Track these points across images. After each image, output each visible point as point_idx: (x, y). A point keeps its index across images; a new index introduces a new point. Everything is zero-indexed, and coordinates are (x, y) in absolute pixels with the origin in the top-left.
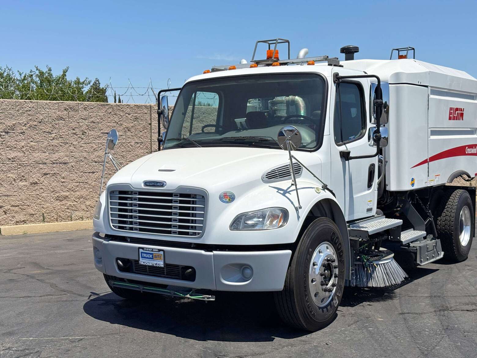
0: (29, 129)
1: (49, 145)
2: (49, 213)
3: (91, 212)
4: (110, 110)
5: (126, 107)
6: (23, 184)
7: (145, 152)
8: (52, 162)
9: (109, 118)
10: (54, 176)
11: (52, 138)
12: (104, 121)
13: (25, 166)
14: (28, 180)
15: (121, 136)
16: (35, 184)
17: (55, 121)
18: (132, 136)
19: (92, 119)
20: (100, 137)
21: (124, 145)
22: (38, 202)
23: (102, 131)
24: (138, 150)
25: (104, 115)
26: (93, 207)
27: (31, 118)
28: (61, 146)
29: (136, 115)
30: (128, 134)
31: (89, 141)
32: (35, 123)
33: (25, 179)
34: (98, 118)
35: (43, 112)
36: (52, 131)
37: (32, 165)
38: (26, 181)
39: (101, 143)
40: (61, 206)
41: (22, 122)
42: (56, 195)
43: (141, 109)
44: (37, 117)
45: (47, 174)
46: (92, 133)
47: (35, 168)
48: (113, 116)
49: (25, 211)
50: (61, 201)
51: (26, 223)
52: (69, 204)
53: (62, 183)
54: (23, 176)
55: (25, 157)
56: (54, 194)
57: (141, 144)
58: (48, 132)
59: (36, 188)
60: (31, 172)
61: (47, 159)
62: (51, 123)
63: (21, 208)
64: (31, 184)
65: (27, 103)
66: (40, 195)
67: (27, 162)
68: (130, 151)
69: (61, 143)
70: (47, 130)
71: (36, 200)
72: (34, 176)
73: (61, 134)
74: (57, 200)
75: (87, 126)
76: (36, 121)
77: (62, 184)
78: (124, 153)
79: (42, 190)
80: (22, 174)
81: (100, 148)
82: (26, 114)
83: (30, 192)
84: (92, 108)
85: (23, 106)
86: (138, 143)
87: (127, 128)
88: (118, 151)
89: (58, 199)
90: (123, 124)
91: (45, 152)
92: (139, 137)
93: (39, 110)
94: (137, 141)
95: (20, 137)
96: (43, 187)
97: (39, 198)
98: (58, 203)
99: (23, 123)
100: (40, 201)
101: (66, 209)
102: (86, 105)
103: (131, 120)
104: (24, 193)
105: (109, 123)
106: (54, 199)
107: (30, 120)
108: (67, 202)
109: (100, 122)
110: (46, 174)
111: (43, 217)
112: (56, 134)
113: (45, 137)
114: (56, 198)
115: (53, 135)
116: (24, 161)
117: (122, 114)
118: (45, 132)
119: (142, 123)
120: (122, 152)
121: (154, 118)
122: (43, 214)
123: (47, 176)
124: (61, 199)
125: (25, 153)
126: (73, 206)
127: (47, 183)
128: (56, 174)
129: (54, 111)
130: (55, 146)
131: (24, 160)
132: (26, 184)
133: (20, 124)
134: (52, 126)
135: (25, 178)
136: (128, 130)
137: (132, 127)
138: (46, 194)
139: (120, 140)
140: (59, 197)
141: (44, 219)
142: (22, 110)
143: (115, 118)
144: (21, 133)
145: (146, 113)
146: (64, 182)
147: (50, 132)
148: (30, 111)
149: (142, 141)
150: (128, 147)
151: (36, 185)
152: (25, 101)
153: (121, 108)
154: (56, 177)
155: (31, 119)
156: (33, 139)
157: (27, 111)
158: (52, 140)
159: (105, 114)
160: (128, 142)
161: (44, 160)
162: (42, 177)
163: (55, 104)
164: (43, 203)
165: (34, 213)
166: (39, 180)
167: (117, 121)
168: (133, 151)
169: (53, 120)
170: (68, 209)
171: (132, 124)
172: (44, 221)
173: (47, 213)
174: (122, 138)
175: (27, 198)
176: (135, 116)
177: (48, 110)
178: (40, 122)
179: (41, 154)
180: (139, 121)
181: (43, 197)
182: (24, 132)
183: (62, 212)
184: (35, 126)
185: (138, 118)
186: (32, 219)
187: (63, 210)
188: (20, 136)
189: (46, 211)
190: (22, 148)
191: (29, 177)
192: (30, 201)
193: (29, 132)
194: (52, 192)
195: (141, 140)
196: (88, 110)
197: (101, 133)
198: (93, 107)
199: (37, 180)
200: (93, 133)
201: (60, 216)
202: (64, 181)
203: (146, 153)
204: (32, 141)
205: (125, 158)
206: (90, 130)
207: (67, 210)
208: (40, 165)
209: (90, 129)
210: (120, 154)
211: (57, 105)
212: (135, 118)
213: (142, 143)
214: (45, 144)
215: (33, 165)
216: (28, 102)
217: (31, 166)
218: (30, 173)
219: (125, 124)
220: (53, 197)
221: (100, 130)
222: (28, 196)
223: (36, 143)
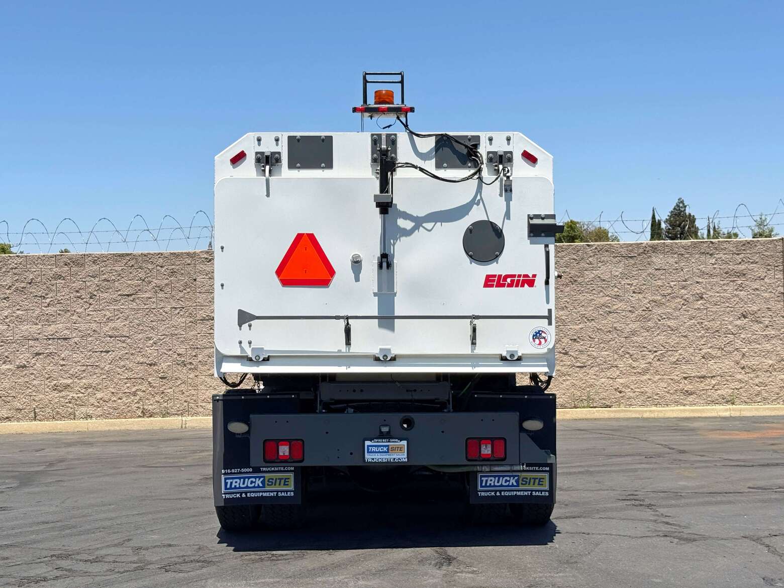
0: (15, 293)
1: (42, 313)
2: (43, 408)
3: (105, 408)
4: (132, 262)
5: (157, 257)
6: (8, 367)
7: (187, 322)
8: (46, 338)
9: (131, 273)
10: (50, 356)
11: (46, 305)
12: (123, 277)
13: (9, 343)
14: (13, 363)
15: (150, 298)
16: (23, 368)
17: (50, 281)
18: (167, 298)
19: (105, 276)
20: (117, 301)
21: (154, 311)
22: (28, 392)
23: (119, 293)
24: (176, 318)
25: (122, 269)
26: (107, 402)
27: (17, 277)
28: (59, 314)
29: (173, 267)
30: (160, 295)
31: (101, 306)
32: (23, 285)
33: (9, 361)
34: (114, 274)
35: (34, 270)
36: (47, 294)
37: (18, 341)
38: (11, 364)
39: (118, 310)
40: (61, 399)
41: (5, 283)
42: (52, 384)
43: (182, 259)
44: (25, 277)
45: (40, 354)
46: (105, 295)
47: (23, 346)
48: (138, 271)
49: (9, 404)
50: (60, 391)
51: (10, 420)
52: (71, 395)
53: (62, 366)
54: (6, 357)
55: (9, 330)
56: (49, 382)
57: (181, 310)
58: (41, 297)
59: (24, 373)
60: (18, 351)
61: (39, 334)
62: (45, 284)
63: (4, 400)
64: (18, 368)
65: (13, 258)
66: (30, 382)
67: (12, 338)
68: (164, 321)
69: (60, 310)
70: (40, 293)
71: (25, 390)
72: (22, 356)
73: (60, 299)
74: (54, 390)
75: (98, 286)
76: (24, 282)
77: (61, 368)
78: (154, 323)
79: (33, 376)
80: (6, 354)
81: (117, 317)
82: (11, 273)
83: (16, 378)
84: (106, 261)
85: (7, 263)
86: (176, 308)
87: (159, 287)
88: (144, 320)
89: (56, 389)
90: (152, 281)
91: (37, 324)
92: (178, 300)
93: (28, 266)
94: (174, 305)
95: (3, 304)
96: (34, 372)
97: (28, 387)
98: (56, 394)
99: (7, 285)
100: (30, 391)
101: (67, 403)
102: (96, 257)
103: (165, 275)
104: (9, 379)
105: (130, 280)
106: (50, 389)
107: (16, 280)
108: (68, 393)
109: (117, 280)
110: (38, 354)
111: (35, 413)
112: (52, 299)
113: (36, 303)
114: (53, 387)
115: (48, 301)
116: (8, 337)
117: (150, 268)
118: (36, 296)
119: (183, 278)
120: (151, 321)
121: (201, 271)
122: (35, 409)
123: (40, 357)
124: (60, 389)
125: (9, 325)
126: (76, 398)
127: (39, 366)
128: (53, 354)
129: (49, 267)
130: (50, 315)
131: (8, 335)
132: (11, 367)
133: (3, 286)
134: (47, 287)
135: (9, 359)
136: (161, 290)
137: (167, 285)
138: (39, 382)
139: (148, 304)
140: (57, 386)
141: (36, 417)
142: (6, 267)
143: (140, 273)
144: (5, 299)
145: (189, 264)
146: (64, 365)
147: (43, 296)
148: (16, 268)
149: (181, 305)
150: (161, 315)
151: (25, 369)
152: (9, 256)
153: (150, 259)
154: (53, 358)
155: (18, 279)
156: (21, 306)
157: (12, 269)
158: (46, 307)
159: (125, 268)
160: (161, 306)
161: (35, 335)
162: (33, 358)
163: (51, 257)
164: (35, 394)
165: (21, 407)
166: (28, 362)
167: (143, 278)
168: (169, 321)
169: (48, 279)
170: (70, 402)
171: (166, 282)
172: (35, 419)
173: (40, 408)
174: (151, 301)
175: (12, 386)
176: (170, 270)
177: (41, 266)
178: (30, 283)
179: (31, 326)
180: (178, 276)
181: (33, 386)
182: (8, 298)
183: (61, 407)
184: (23, 288)
185: (175, 272)
186: (20, 416)
187: (63, 404)
188: (3, 302)
189: (39, 405)
190: (4, 319)
191: (15, 358)
192: (17, 391)
193: (15, 297)
194: (47, 379)
195: (182, 303)
196: (98, 264)
197: (119, 295)
198: (106, 260)
199: (25, 363)
200: (105, 296)
201: (58, 413)
202: (64, 363)
203: (190, 322)
204: (18, 310)
205: (156, 330)
206: (102, 292)
207: (70, 405)
208: (30, 342)
209: (102, 290)
210: (147, 325)
211: (54, 259)
212: (172, 272)
213: (183, 308)
214: (37, 312)
215: (21, 342)
216: (13, 256)
217: (18, 344)
218: (17, 353)
219: (156, 282)
220: (49, 386)
221: (117, 291)
222: (14, 384)
223: (25, 312)
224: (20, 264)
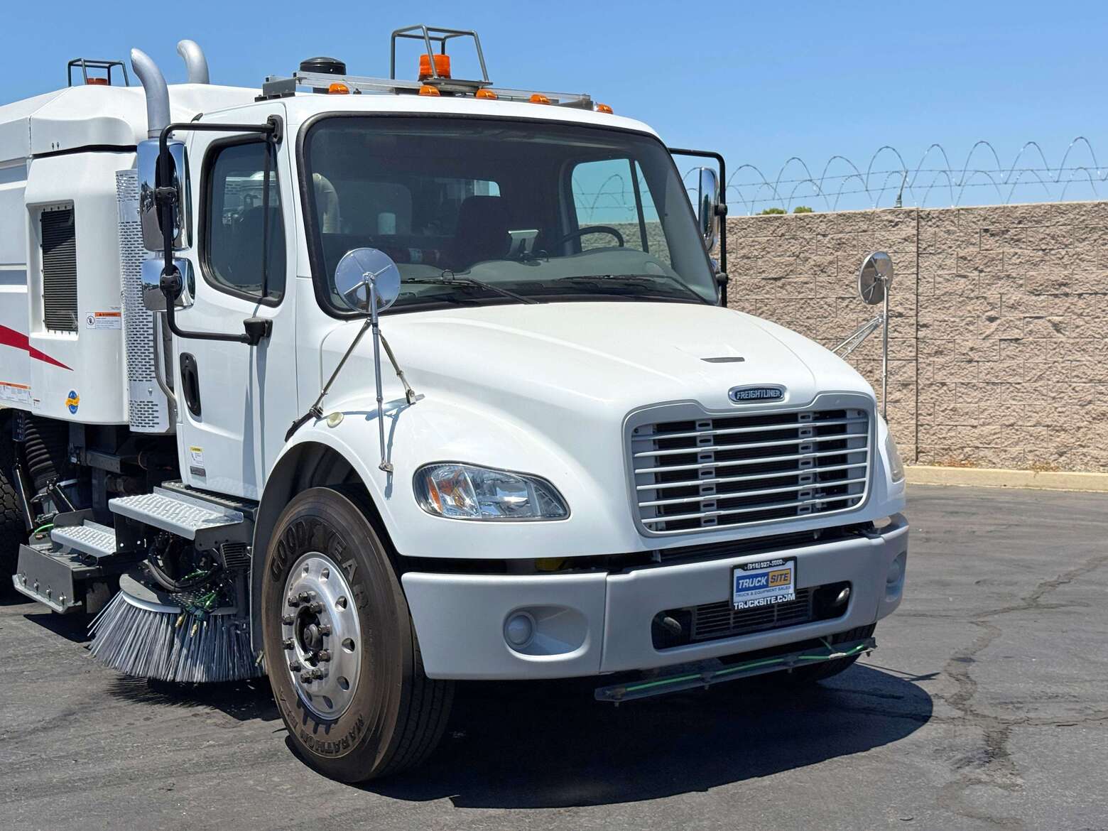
4: (783, 230)
5: (819, 221)
7: (860, 320)
9: (780, 246)
12: (769, 252)
15: (806, 283)
18: (830, 283)
19: (744, 251)
20: (760, 287)
21: (811, 302)
23: (764, 275)
24: (843, 314)
25: (768, 240)
29: (840, 235)
30: (821, 279)
31: (738, 296)
34: (756, 247)
39: (762, 301)
43: (854, 223)
46: (744, 279)
48: (790, 243)
57: (851, 301)
68: (825, 317)
75: (735, 265)
78: (811, 321)
81: (760, 311)
84: (745, 229)
86: (843, 299)
87: (819, 266)
88: (798, 316)
90: (810, 258)
92: (847, 285)
94: (841, 293)
102: (733, 223)
103: (829, 248)
105: (779, 256)
109: (760, 256)
117: (807, 237)
119: (855, 253)
120: (808, 318)
121: (882, 241)
136: (822, 271)
137: (831, 263)
139: (803, 292)
143: (793, 246)
145: (864, 231)
149: (852, 293)
150: (821, 308)
153: (808, 224)
159: (772, 238)
160: (822, 296)
167: (797, 253)
168: (833, 317)
171: (830, 258)
174: (808, 288)
176: (837, 239)
180: (848, 249)
185: (844, 243)
195: (852, 291)
196: (735, 233)
197: (763, 279)
198: (746, 227)
200: (745, 281)
203: (864, 320)
205: (814, 332)
206: (740, 274)
209: (740, 271)
210: (801, 323)
212: (839, 244)
213: (854, 298)
219: (815, 258)
221: (760, 273)
224: (634, 235)
